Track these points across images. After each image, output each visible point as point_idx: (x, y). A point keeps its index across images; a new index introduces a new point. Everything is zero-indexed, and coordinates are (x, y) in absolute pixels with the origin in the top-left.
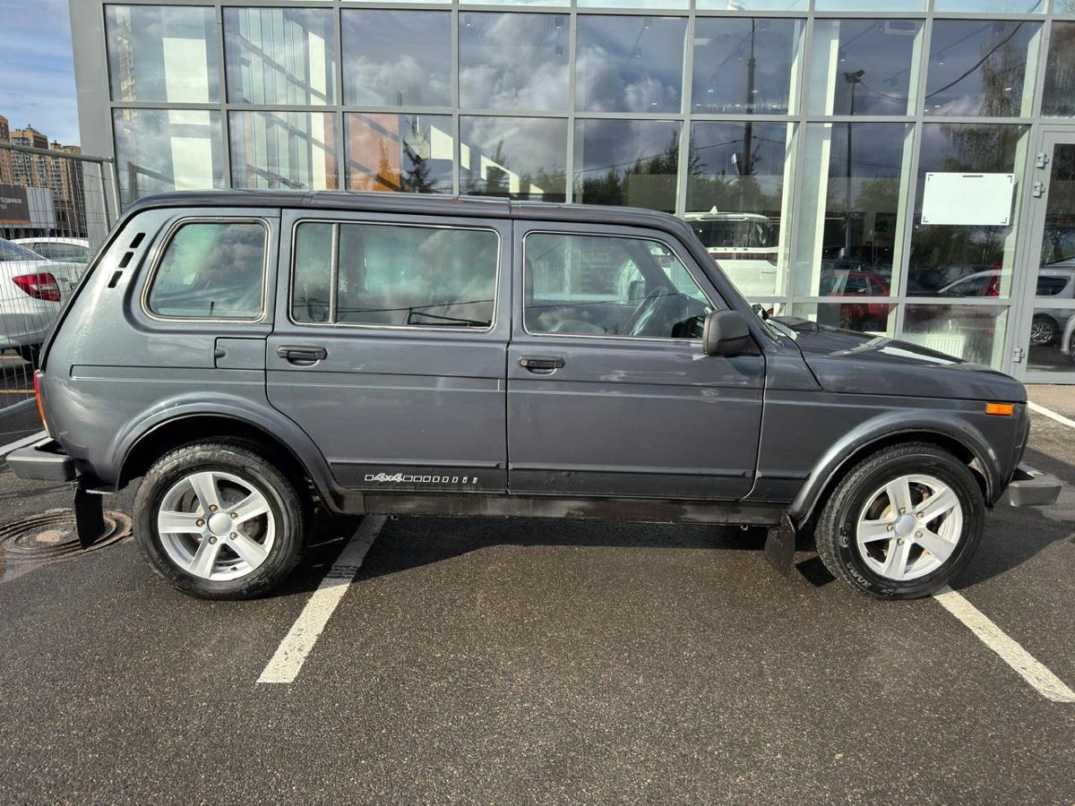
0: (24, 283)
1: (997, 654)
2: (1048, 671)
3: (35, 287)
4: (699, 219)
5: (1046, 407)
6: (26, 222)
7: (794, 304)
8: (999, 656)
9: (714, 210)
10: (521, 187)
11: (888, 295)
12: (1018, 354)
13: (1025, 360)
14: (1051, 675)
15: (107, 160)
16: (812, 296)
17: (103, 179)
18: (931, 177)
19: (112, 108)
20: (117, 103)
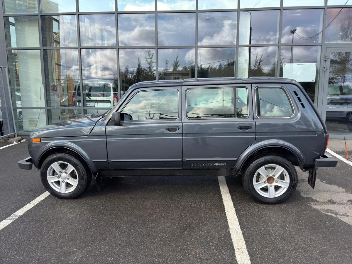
18: (285, 65)
19: (7, 50)
20: (9, 48)
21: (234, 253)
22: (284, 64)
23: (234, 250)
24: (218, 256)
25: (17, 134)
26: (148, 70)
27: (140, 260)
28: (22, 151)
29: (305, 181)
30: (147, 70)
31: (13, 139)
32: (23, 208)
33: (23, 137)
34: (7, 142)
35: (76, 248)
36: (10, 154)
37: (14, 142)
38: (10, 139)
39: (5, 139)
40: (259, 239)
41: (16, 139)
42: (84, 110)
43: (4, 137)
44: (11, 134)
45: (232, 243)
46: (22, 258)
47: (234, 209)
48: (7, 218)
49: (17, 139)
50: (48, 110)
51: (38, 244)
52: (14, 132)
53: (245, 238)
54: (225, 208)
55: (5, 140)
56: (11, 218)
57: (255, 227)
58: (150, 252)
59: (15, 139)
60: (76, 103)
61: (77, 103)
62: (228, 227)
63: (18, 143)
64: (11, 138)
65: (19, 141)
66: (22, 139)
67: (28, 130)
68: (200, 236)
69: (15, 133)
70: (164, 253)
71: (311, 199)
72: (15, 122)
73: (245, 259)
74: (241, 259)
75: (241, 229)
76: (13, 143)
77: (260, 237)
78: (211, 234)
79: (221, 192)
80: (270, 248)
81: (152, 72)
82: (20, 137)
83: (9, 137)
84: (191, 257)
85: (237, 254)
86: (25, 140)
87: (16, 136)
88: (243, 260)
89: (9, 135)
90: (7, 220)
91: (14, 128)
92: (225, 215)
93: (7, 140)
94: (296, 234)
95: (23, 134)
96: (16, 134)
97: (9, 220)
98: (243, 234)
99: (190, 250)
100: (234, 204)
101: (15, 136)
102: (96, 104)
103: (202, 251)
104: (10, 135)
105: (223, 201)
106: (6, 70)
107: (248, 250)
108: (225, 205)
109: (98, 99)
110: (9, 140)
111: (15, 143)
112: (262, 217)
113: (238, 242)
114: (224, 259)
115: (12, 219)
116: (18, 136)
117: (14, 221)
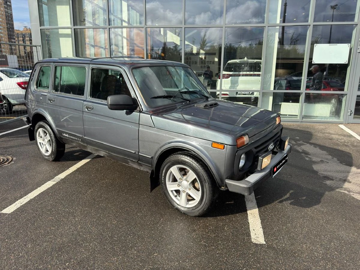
0: (19, 84)
3: (23, 86)
4: (238, 62)
6: (7, 66)
7: (263, 93)
8: (249, 224)
9: (246, 59)
10: (197, 51)
11: (300, 90)
12: (350, 113)
13: (353, 115)
14: (262, 233)
15: (38, 46)
16: (271, 90)
17: (37, 52)
18: (316, 46)
21: (247, 217)
22: (315, 44)
23: (247, 214)
29: (324, 162)
45: (246, 209)
48: (51, 180)
56: (55, 180)
73: (257, 221)
74: (252, 222)
85: (250, 217)
88: (255, 222)
97: (53, 181)
117: (58, 182)
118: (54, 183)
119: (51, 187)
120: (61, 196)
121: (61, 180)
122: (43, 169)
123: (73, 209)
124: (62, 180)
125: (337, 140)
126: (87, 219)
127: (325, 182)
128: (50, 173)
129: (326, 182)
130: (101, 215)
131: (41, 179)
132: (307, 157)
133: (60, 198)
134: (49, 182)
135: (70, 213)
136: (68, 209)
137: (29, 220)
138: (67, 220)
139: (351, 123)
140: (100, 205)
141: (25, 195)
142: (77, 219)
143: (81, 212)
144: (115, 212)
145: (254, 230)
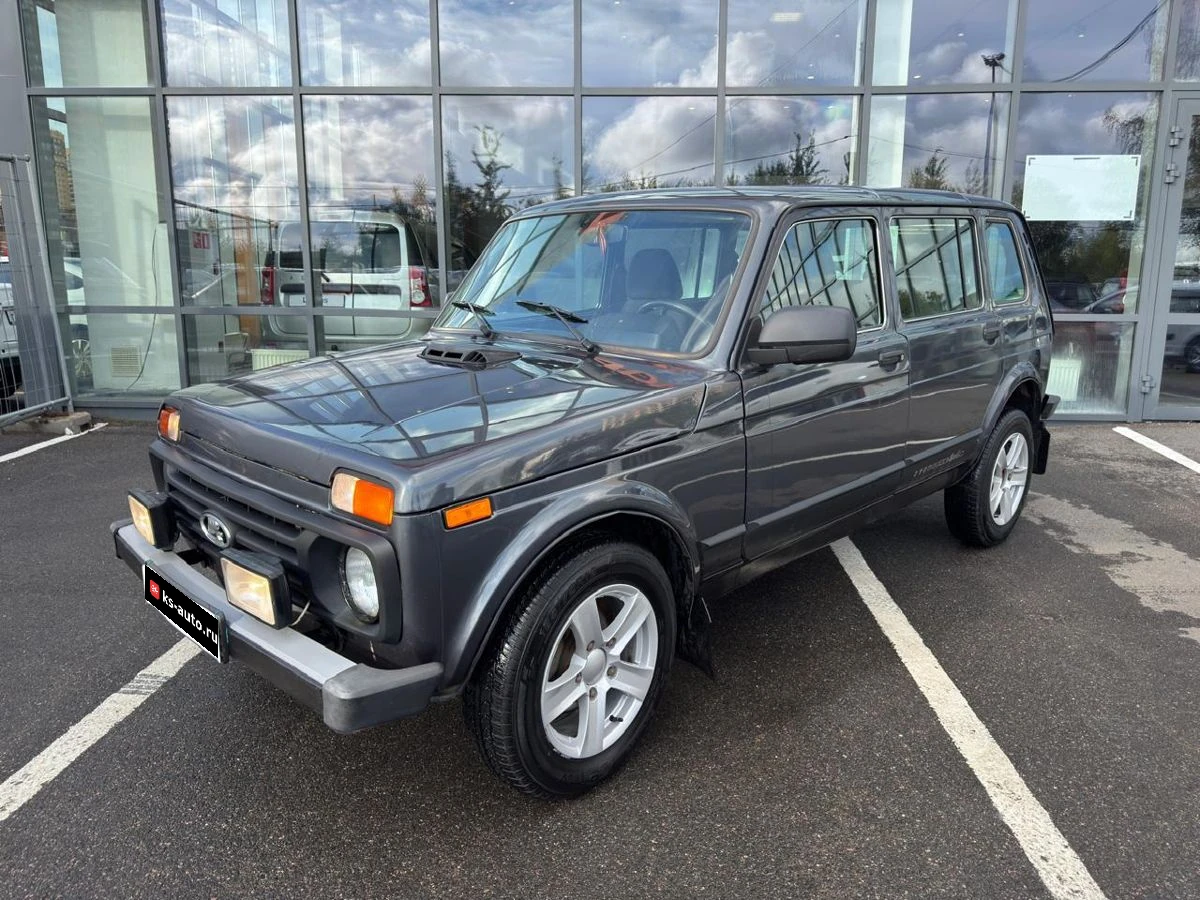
1: (1010, 831)
2: (1079, 864)
5: (1180, 451)
8: (1012, 834)
12: (1148, 382)
13: (1156, 391)
14: (1084, 873)
15: (21, 158)
17: (17, 181)
18: (1032, 161)
19: (29, 96)
20: (35, 90)
21: (986, 801)
22: (1028, 157)
23: (983, 788)
24: (935, 811)
25: (74, 402)
26: (483, 196)
27: (661, 826)
28: (103, 462)
29: (1137, 557)
30: (478, 195)
31: (61, 420)
32: (170, 652)
33: (98, 413)
34: (40, 432)
35: (413, 789)
36: (62, 472)
37: (68, 431)
38: (52, 421)
39: (31, 420)
40: (1055, 751)
41: (74, 421)
42: (314, 316)
43: (28, 412)
44: (53, 402)
45: (968, 766)
46: (224, 826)
47: (928, 651)
48: (122, 686)
49: (78, 419)
50: (183, 316)
51: (269, 776)
52: (63, 395)
53: (1006, 749)
54: (895, 647)
55: (33, 424)
56: (138, 687)
57: (1026, 710)
58: (684, 799)
59: (67, 419)
60: (278, 295)
61: (282, 296)
62: (932, 714)
63: (83, 434)
64: (54, 416)
65: (85, 427)
66: (94, 420)
67: (111, 390)
68: (843, 743)
69: (66, 398)
70: (738, 801)
71: (1182, 617)
72: (67, 361)
73: (1034, 819)
74: (1019, 820)
75: (981, 717)
76: (64, 434)
77: (1057, 745)
78: (880, 737)
79: (863, 597)
80: (1106, 783)
81: (497, 200)
82: (86, 414)
83: (47, 415)
84: (836, 813)
85: (999, 801)
86: (102, 425)
87: (71, 408)
88: (1031, 824)
89: (47, 407)
90: (124, 693)
91: (61, 380)
92: (906, 671)
93: (40, 422)
94: (1180, 734)
95: (95, 402)
96: (70, 403)
97: (133, 693)
98: (994, 734)
99: (826, 790)
100: (922, 636)
101: (65, 408)
102: (349, 298)
103: (868, 796)
104: (51, 405)
105: (880, 627)
106: (30, 168)
107: (1033, 791)
108: (892, 639)
109: (354, 283)
110: (46, 422)
111: (69, 435)
112: (1040, 679)
113: (990, 764)
114: (959, 820)
115: (144, 691)
116: (77, 408)
117: (152, 696)
118: (138, 700)
119: (128, 720)
120: (180, 757)
121: (165, 685)
122: (78, 638)
123: (250, 820)
124: (172, 683)
125: (1135, 478)
126: (327, 868)
127: (1183, 632)
128: (109, 655)
129: (1187, 633)
130: (382, 841)
131: (79, 685)
132: (1070, 542)
133: (178, 769)
134: (115, 696)
135: (239, 840)
136: (227, 822)
137: (52, 891)
138: (235, 880)
139: (1153, 421)
140: (366, 790)
141: (17, 768)
142: (280, 872)
143: (288, 831)
144: (439, 821)
145: (1043, 858)
